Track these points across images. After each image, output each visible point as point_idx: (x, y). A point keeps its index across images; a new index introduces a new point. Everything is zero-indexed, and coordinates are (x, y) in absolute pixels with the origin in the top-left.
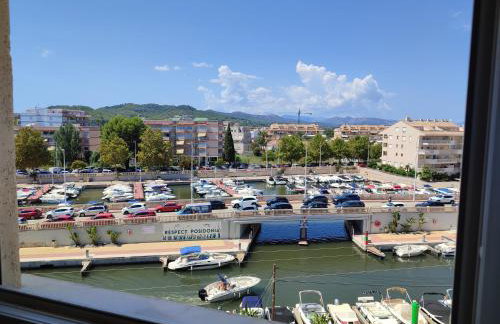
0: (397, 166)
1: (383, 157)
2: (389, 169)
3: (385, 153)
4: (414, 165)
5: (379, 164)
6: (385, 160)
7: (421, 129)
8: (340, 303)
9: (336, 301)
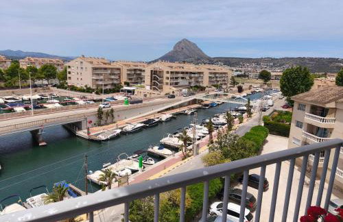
0: (78, 86)
1: (68, 81)
2: (73, 88)
3: (70, 78)
4: (90, 85)
5: (66, 85)
6: (69, 82)
7: (92, 63)
8: (93, 172)
9: (91, 171)
